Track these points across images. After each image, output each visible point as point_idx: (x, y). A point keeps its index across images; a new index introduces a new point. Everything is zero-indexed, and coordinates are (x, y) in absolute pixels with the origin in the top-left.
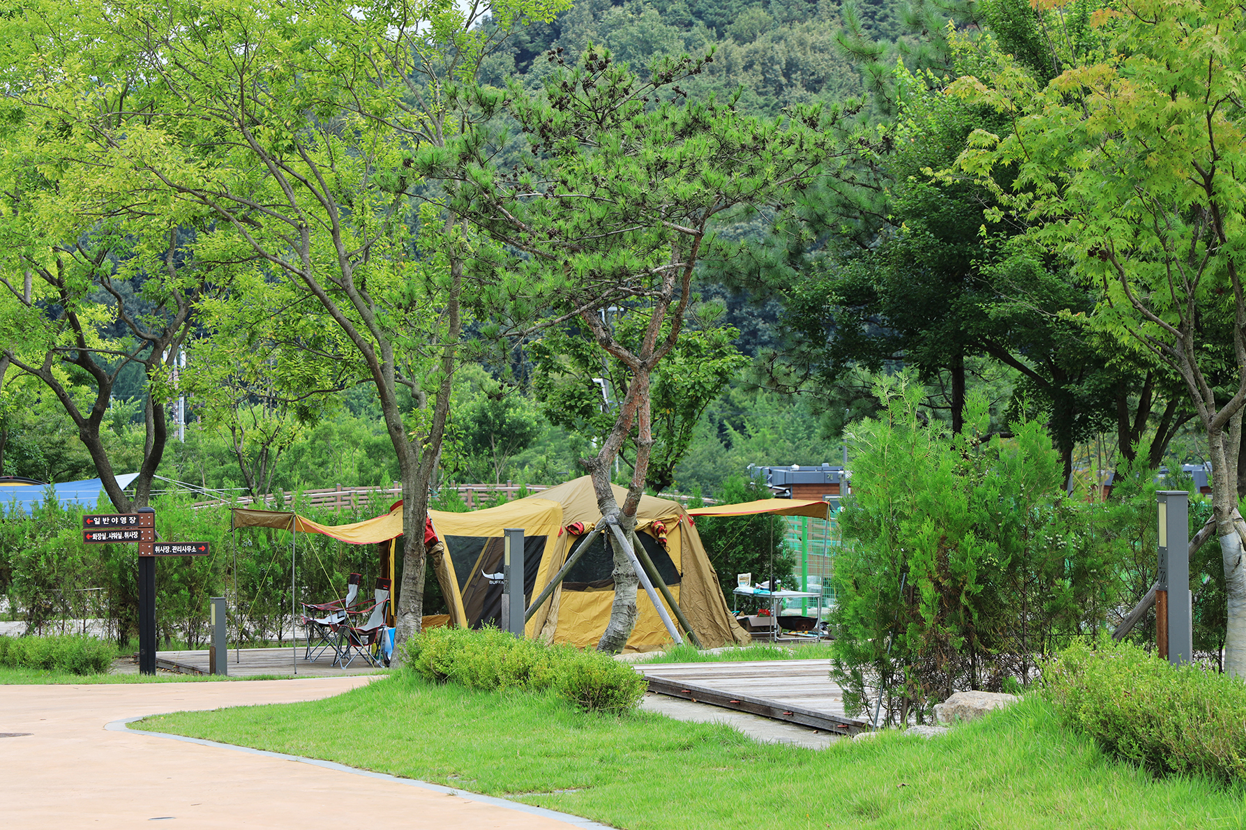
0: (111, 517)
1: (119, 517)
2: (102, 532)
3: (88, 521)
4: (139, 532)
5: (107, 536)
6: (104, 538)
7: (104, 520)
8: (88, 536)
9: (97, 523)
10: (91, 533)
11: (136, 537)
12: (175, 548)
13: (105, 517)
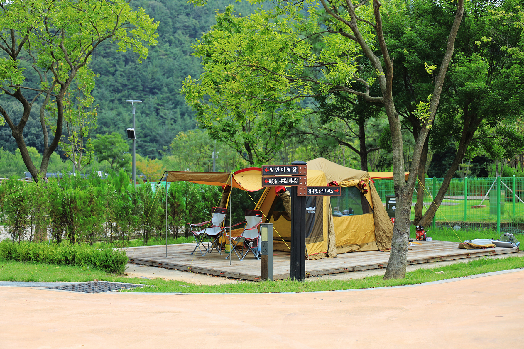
0: (280, 167)
1: (286, 167)
2: (275, 178)
3: (266, 170)
4: (298, 178)
5: (278, 181)
6: (276, 182)
7: (276, 169)
8: (266, 181)
9: (272, 171)
10: (268, 179)
11: (296, 182)
12: (320, 190)
13: (277, 167)
